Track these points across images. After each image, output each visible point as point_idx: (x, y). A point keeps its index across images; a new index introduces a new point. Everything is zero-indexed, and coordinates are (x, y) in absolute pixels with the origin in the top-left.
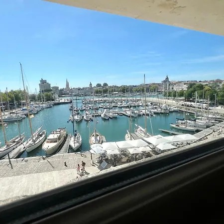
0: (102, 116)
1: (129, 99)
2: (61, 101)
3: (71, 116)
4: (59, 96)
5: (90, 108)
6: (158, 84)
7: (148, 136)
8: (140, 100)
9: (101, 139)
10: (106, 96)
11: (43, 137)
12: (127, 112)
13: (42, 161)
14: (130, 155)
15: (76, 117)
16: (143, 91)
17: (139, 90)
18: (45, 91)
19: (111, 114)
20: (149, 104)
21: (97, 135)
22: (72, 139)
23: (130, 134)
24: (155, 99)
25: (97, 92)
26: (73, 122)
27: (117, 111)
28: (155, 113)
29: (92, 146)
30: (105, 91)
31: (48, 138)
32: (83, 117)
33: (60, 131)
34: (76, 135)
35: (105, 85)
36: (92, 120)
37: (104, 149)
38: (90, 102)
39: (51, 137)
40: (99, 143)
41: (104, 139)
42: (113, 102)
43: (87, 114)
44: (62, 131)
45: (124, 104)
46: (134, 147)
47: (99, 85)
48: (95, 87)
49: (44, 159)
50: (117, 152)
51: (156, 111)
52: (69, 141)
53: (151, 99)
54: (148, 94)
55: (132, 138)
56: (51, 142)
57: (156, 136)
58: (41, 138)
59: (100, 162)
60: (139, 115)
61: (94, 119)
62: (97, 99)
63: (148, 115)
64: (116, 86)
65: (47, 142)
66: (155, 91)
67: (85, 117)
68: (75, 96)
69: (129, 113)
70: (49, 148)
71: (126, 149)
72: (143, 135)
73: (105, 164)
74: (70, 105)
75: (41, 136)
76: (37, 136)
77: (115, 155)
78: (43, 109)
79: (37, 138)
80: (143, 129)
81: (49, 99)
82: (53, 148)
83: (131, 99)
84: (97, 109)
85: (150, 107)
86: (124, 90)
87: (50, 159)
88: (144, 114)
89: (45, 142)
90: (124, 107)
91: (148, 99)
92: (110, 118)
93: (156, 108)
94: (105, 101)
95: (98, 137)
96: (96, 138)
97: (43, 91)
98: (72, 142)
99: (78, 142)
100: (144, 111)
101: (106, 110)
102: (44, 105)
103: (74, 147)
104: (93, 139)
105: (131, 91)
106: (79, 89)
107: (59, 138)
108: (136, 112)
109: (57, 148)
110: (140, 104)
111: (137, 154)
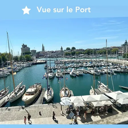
0: (71, 73)
1: (93, 60)
2: (38, 62)
3: (46, 74)
4: (37, 58)
5: (61, 68)
6: (118, 47)
7: (110, 92)
8: (103, 61)
9: (69, 93)
10: (74, 58)
11: (23, 90)
12: (91, 71)
13: (22, 110)
14: (94, 108)
15: (49, 75)
16: (105, 53)
17: (102, 53)
18: (26, 53)
19: (77, 72)
20: (111, 64)
21: (66, 90)
22: (46, 92)
23: (94, 90)
24: (115, 60)
25: (67, 54)
26: (47, 79)
27: (83, 69)
28: (115, 72)
29: (62, 99)
30: (73, 54)
31: (27, 91)
32: (55, 74)
33: (36, 86)
34: (49, 89)
35: (74, 48)
36: (62, 77)
37: (72, 101)
38: (61, 63)
39: (29, 90)
40: (67, 96)
41: (72, 93)
42: (79, 62)
43: (58, 72)
44: (38, 86)
45: (89, 64)
46: (97, 101)
47: (68, 49)
48: (65, 50)
49: (23, 108)
50: (83, 105)
51: (116, 70)
52: (43, 94)
53: (112, 60)
54: (109, 56)
55: (96, 93)
56: (29, 95)
57: (117, 92)
58: (21, 91)
59: (68, 112)
60: (102, 74)
61: (64, 76)
62: (67, 60)
63: (109, 73)
64: (82, 50)
65: (26, 95)
66: (115, 53)
67: (57, 75)
68: (49, 57)
69: (92, 72)
70: (27, 100)
71: (90, 102)
72: (106, 91)
73: (72, 114)
74: (45, 65)
75: (21, 89)
76: (18, 89)
77: (81, 107)
78: (23, 68)
79: (19, 91)
80: (105, 86)
81: (29, 60)
82: (31, 100)
83: (94, 60)
84: (67, 68)
85: (111, 67)
86: (89, 52)
87: (28, 109)
88: (105, 73)
89: (25, 95)
90: (89, 67)
91: (109, 60)
92: (77, 75)
93: (116, 68)
94: (73, 62)
95: (67, 91)
96: (65, 92)
97: (24, 54)
98: (46, 95)
99: (50, 95)
100: (106, 70)
101: (73, 69)
102: (24, 65)
103: (47, 99)
104: (63, 93)
105: (95, 53)
106: (53, 52)
107: (36, 92)
108: (98, 71)
109: (34, 99)
110: (103, 64)
111: (100, 107)
